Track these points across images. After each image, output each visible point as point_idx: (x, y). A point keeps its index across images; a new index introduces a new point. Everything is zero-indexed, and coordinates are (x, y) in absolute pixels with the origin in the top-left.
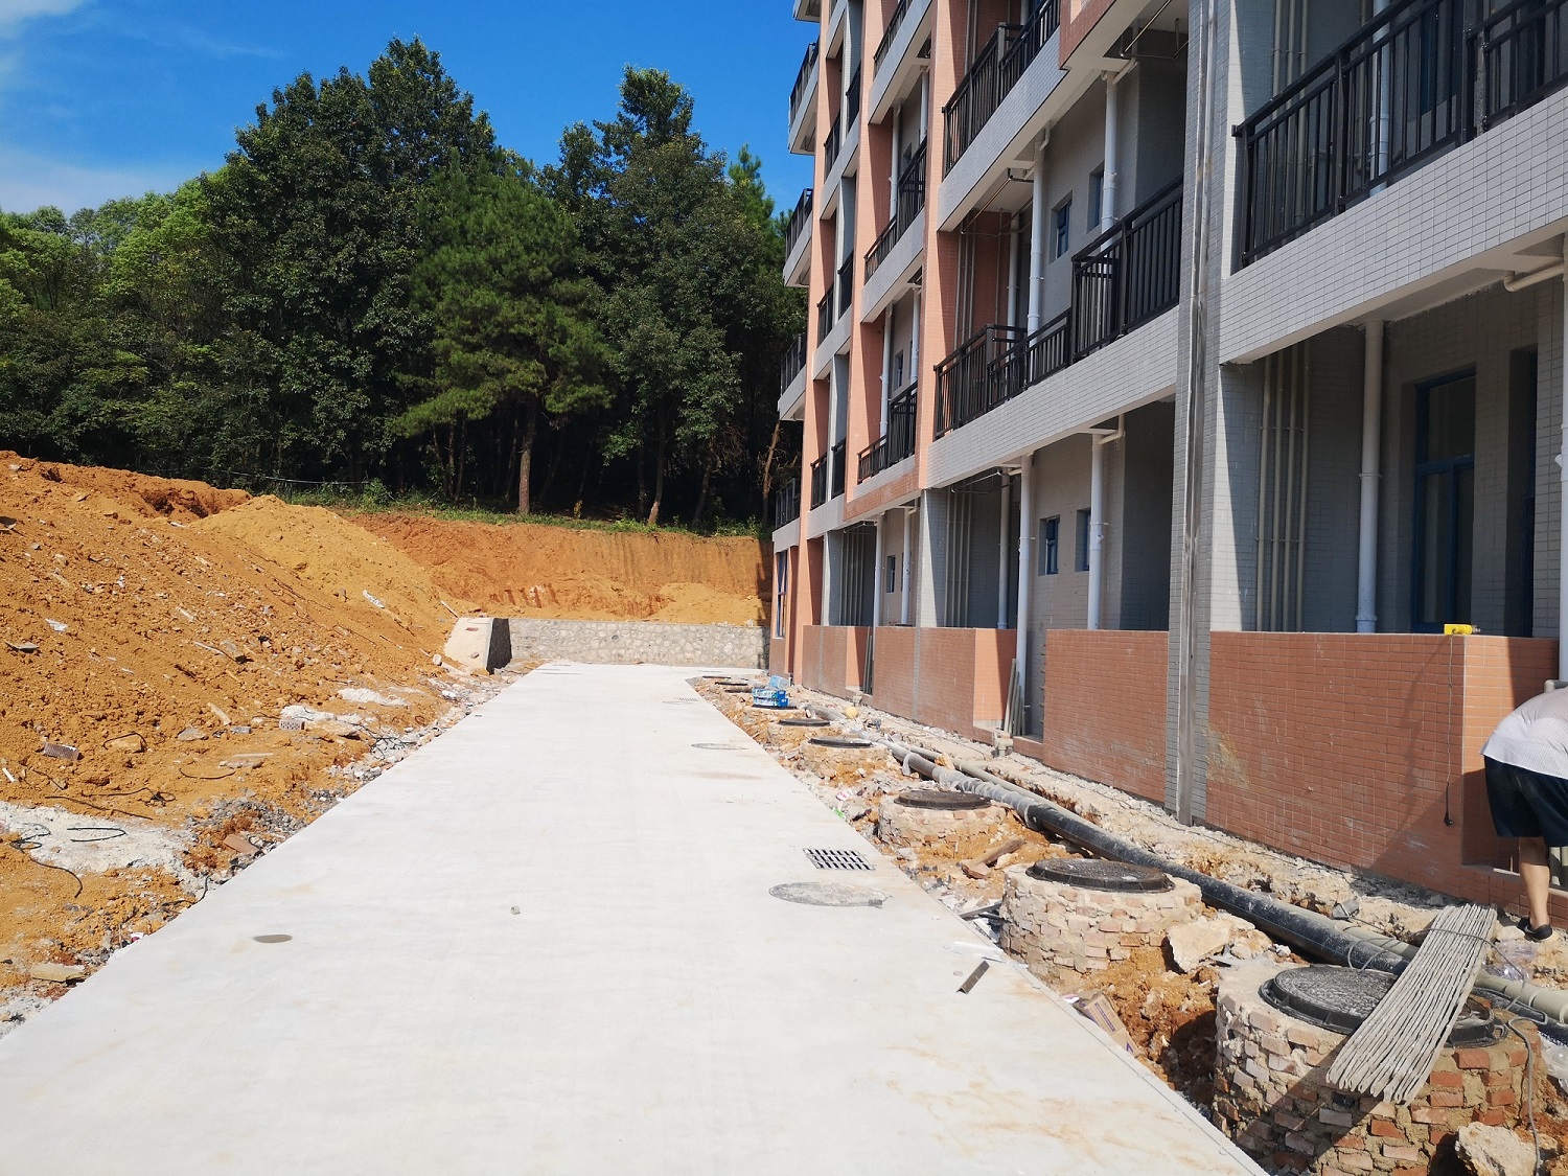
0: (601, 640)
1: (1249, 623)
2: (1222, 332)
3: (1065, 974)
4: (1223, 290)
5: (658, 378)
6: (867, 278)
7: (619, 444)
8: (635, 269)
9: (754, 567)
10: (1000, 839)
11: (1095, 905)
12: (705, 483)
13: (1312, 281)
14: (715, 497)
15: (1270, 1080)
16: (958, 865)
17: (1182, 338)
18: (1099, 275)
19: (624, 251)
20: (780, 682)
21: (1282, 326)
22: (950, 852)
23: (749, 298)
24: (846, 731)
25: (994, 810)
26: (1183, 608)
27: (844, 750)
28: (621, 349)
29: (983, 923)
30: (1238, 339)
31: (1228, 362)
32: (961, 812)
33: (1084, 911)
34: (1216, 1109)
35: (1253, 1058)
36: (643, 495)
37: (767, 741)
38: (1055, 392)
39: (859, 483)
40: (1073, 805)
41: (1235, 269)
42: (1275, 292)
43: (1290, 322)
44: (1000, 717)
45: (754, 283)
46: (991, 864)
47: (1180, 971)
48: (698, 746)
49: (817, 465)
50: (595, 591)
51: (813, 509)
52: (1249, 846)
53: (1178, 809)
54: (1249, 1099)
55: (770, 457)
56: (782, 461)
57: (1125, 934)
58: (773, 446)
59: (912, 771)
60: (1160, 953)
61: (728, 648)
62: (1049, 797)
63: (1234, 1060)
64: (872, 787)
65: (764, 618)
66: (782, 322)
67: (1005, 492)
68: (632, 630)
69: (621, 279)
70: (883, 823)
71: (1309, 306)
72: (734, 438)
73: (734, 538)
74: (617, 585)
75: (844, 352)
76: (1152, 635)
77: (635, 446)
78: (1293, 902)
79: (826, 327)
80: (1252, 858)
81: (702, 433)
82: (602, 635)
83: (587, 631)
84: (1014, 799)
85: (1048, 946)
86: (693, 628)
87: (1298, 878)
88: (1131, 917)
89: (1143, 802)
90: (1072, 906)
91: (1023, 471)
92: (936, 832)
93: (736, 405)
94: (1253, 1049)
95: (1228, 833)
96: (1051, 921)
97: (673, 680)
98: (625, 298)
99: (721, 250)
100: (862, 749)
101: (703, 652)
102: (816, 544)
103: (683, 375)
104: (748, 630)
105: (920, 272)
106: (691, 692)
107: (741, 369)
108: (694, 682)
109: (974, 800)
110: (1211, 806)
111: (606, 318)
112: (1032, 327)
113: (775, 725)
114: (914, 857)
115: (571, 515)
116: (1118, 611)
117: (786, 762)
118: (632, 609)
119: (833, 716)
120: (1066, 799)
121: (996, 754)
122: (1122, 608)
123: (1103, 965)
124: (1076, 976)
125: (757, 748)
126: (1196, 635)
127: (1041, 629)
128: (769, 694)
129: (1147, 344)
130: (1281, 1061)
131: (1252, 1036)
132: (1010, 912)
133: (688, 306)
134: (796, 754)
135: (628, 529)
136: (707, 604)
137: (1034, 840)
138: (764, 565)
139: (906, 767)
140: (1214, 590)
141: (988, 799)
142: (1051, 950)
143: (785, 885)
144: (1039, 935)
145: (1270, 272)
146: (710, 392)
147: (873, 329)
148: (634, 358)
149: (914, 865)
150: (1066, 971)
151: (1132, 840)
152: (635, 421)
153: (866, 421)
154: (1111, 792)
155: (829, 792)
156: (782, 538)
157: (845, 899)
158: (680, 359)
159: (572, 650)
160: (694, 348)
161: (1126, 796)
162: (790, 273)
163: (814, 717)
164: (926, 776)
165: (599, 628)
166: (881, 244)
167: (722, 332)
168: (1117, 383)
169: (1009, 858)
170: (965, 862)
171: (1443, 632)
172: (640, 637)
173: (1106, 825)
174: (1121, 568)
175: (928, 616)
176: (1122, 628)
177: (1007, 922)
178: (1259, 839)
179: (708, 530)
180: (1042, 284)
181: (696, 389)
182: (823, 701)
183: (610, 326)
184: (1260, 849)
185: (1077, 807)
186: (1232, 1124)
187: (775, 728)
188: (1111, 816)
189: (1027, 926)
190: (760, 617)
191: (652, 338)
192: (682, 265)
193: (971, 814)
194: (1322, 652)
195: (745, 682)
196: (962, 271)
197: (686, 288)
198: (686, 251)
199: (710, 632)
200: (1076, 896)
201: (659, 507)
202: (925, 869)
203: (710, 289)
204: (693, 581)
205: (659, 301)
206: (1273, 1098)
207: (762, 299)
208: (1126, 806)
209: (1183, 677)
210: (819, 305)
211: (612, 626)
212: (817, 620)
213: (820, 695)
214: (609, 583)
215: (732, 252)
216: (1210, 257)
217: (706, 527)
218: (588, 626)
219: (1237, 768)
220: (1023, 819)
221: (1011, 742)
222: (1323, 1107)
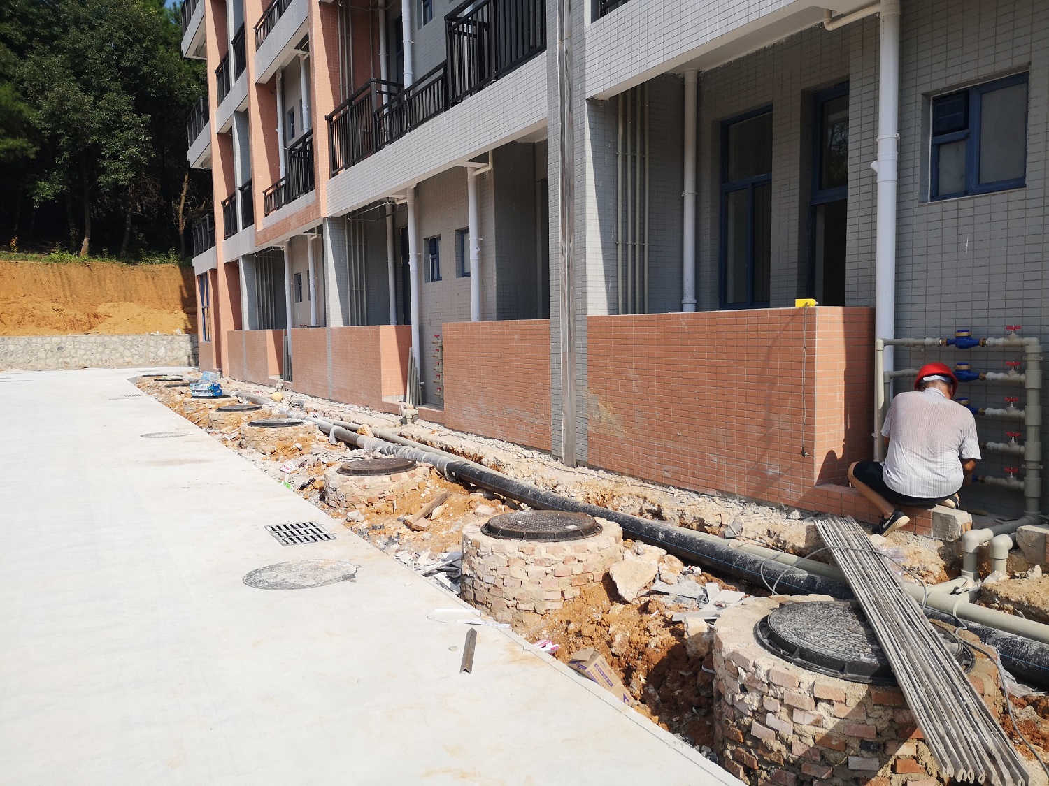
0: (47, 351)
1: (614, 309)
2: (587, 72)
3: (528, 618)
4: (587, 36)
5: (77, 134)
6: (258, 46)
7: (47, 189)
8: (44, 40)
9: (178, 288)
10: (429, 493)
11: (550, 556)
12: (128, 222)
13: (669, 22)
14: (138, 235)
15: (794, 732)
16: (399, 520)
17: (550, 79)
18: (465, 34)
19: (33, 24)
20: (211, 377)
21: (644, 62)
22: (390, 509)
23: (152, 71)
24: (275, 412)
25: (421, 470)
26: (562, 301)
27: (280, 429)
28: (39, 108)
29: (442, 576)
30: (601, 77)
31: (592, 98)
32: (395, 476)
33: (541, 562)
34: (730, 757)
35: (774, 713)
36: (73, 232)
37: (209, 426)
38: (437, 131)
39: (266, 216)
40: (480, 458)
41: (595, 17)
42: (635, 34)
43: (650, 59)
44: (402, 392)
45: (155, 59)
46: (428, 516)
47: (625, 602)
48: (147, 436)
49: (227, 203)
50: (38, 311)
51: (226, 238)
52: (630, 481)
53: (563, 455)
54: (772, 751)
55: (183, 202)
56: (193, 205)
57: (575, 576)
58: (184, 192)
59: (338, 441)
60: (602, 587)
61: (162, 352)
62: (458, 454)
63: (750, 713)
64: (311, 459)
65: (190, 327)
66: (183, 93)
67: (389, 219)
68: (74, 342)
69: (32, 48)
70: (329, 491)
71: (666, 44)
72: (150, 187)
73: (158, 266)
74: (57, 306)
75: (242, 109)
76: (535, 323)
77: (62, 191)
78: (683, 525)
79: (224, 89)
80: (637, 491)
81: (123, 180)
82: (48, 347)
83: (34, 345)
84: (433, 459)
85: (511, 596)
86: (129, 338)
87: (682, 505)
88: (579, 561)
89: (534, 452)
90: (531, 559)
91: (408, 200)
92: (377, 494)
93: (150, 160)
94: (771, 704)
95: (608, 471)
96: (513, 575)
97: (117, 380)
98: (39, 65)
99: (125, 29)
100: (294, 427)
101: (141, 356)
102: (232, 267)
103: (99, 132)
104: (178, 338)
105: (306, 38)
106: (133, 389)
107: (151, 128)
108: (137, 382)
109: (403, 464)
110: (592, 451)
111: (22, 81)
112: (407, 82)
113: (214, 412)
114: (361, 518)
115: (9, 249)
116: (495, 307)
117: (229, 443)
118: (73, 325)
119: (262, 401)
120: (472, 454)
121: (404, 421)
122: (497, 305)
123: (558, 605)
124: (537, 618)
125: (200, 433)
126: (574, 320)
127: (430, 324)
128: (206, 386)
129: (519, 86)
130: (806, 715)
131: (771, 692)
132: (472, 569)
133: (98, 75)
134: (236, 434)
135: (62, 260)
136: (140, 318)
137: (455, 490)
138: (186, 286)
139: (332, 437)
140: (589, 284)
141: (414, 462)
142: (514, 599)
143: (257, 571)
144: (502, 587)
145: (629, 17)
146: (125, 147)
147: (267, 89)
148: (52, 116)
149: (364, 525)
150: (528, 615)
151: (536, 484)
152: (59, 170)
153: (267, 165)
154: (505, 445)
155: (274, 466)
156: (201, 263)
157: (317, 578)
158: (95, 119)
159: (21, 360)
160: (107, 109)
161: (519, 448)
162: (187, 45)
163: (245, 403)
164: (352, 445)
165: (45, 342)
166: (269, 16)
167: (132, 98)
168: (493, 121)
169: (441, 510)
170: (408, 518)
171: (794, 305)
172: (83, 347)
173: (511, 473)
174: (495, 273)
175: (336, 318)
176: (498, 319)
177: (470, 577)
178: (635, 474)
179: (134, 260)
180: (412, 47)
181: (113, 144)
182: (251, 389)
183: (27, 89)
184: (638, 483)
185: (484, 461)
186: (749, 771)
187: (215, 414)
188: (513, 465)
189: (491, 580)
190: (186, 326)
191: (68, 99)
192: (88, 39)
193: (404, 476)
194: (686, 327)
195: (180, 378)
196: (342, 38)
197: (95, 59)
198: (92, 28)
199: (145, 340)
200: (533, 550)
201: (90, 242)
202: (374, 528)
203: (116, 60)
204: (125, 300)
205: (71, 68)
206: (798, 750)
207: (163, 73)
208: (523, 456)
209: (564, 354)
210: (217, 71)
211: (56, 339)
212: (238, 325)
213: (247, 385)
214: (51, 305)
215: (134, 32)
216: (573, 7)
217: (133, 257)
218: (34, 340)
219: (614, 421)
220: (443, 474)
221: (415, 412)
222: (853, 755)
